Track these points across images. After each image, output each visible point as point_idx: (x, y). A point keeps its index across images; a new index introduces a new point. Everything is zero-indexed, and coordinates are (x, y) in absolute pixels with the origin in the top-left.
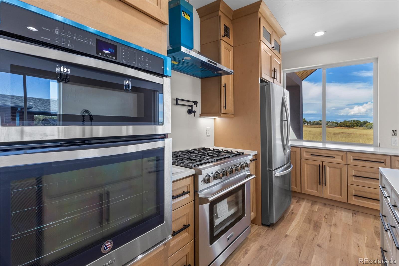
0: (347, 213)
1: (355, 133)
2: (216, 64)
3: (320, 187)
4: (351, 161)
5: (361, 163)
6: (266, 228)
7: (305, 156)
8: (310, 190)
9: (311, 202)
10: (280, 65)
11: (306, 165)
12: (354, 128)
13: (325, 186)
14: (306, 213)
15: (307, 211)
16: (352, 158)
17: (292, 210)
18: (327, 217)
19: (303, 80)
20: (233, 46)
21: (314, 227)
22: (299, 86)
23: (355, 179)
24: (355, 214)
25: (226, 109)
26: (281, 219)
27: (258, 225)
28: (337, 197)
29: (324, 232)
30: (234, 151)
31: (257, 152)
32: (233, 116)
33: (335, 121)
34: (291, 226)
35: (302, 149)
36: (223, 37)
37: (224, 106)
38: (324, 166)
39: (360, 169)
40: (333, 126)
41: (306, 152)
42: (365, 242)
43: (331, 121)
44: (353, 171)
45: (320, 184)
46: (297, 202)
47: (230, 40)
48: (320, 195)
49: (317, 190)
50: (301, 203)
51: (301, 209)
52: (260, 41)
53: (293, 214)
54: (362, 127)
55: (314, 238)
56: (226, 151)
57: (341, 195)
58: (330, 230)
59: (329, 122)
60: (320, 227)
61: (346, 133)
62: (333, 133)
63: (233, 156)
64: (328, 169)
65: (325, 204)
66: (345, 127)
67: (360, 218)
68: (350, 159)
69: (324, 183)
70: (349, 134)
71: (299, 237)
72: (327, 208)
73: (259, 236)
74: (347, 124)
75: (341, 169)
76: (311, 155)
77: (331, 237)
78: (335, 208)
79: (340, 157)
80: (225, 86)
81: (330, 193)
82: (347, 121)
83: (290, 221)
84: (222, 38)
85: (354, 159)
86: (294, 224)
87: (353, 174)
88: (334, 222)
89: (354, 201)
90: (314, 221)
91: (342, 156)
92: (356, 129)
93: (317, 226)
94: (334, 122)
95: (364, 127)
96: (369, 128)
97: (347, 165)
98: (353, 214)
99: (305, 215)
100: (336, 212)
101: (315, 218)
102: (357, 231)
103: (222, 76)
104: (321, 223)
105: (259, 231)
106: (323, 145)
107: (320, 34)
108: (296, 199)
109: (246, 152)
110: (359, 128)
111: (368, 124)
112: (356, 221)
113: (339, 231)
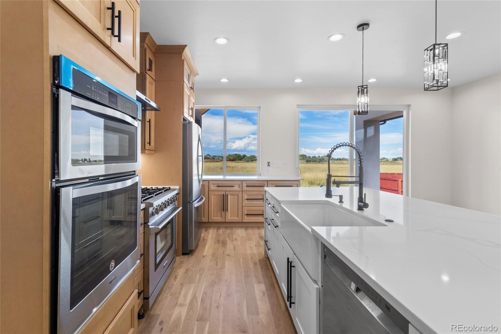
0: (242, 230)
1: (237, 167)
2: (150, 102)
3: (223, 213)
4: (245, 188)
5: (251, 189)
6: (186, 256)
7: (212, 188)
8: (215, 218)
9: (216, 228)
10: (194, 103)
11: (213, 196)
12: (236, 161)
13: (227, 211)
14: (214, 237)
15: (215, 235)
16: (245, 185)
17: (203, 238)
18: (229, 236)
19: (202, 115)
20: (154, 79)
21: (222, 244)
22: (200, 121)
23: (247, 202)
24: (247, 229)
25: (150, 145)
26: (197, 246)
27: (179, 256)
28: (235, 219)
29: (230, 246)
30: (160, 187)
31: (179, 186)
32: (153, 152)
33: (220, 155)
34: (206, 249)
35: (210, 181)
36: (148, 70)
37: (149, 142)
38: (226, 195)
39: (250, 193)
40: (219, 160)
41: (213, 184)
42: (255, 244)
43: (217, 156)
44: (246, 196)
45: (223, 211)
46: (205, 231)
47: (152, 74)
48: (223, 220)
49: (221, 217)
50: (209, 231)
51: (210, 236)
52: (183, 81)
53: (205, 240)
54: (242, 160)
55: (224, 252)
56: (156, 188)
57: (238, 217)
58: (233, 244)
59: (215, 156)
60: (226, 244)
61: (230, 167)
62: (220, 167)
63: (165, 191)
64: (229, 196)
65: (227, 227)
66: (229, 161)
67: (250, 231)
68: (244, 187)
69: (226, 209)
70: (232, 167)
71: (214, 255)
72: (228, 230)
73: (183, 263)
74: (231, 158)
75: (238, 195)
76: (217, 186)
77: (234, 248)
78: (234, 228)
79: (238, 185)
80: (150, 121)
81: (230, 217)
82: (231, 155)
83: (204, 245)
84: (147, 72)
85: (247, 186)
86: (207, 247)
87: (246, 198)
88: (234, 238)
89: (247, 219)
90: (221, 241)
91: (239, 185)
92: (238, 162)
93: (224, 244)
94: (220, 157)
95: (244, 160)
96: (247, 161)
97: (242, 191)
98: (245, 229)
99: (214, 239)
100: (235, 231)
101: (221, 239)
102: (249, 239)
103: (147, 111)
104: (226, 241)
105: (182, 260)
106: (223, 177)
107: (224, 80)
108: (204, 229)
109: (172, 187)
110: (240, 161)
111: (246, 157)
112: (248, 234)
113: (239, 243)
